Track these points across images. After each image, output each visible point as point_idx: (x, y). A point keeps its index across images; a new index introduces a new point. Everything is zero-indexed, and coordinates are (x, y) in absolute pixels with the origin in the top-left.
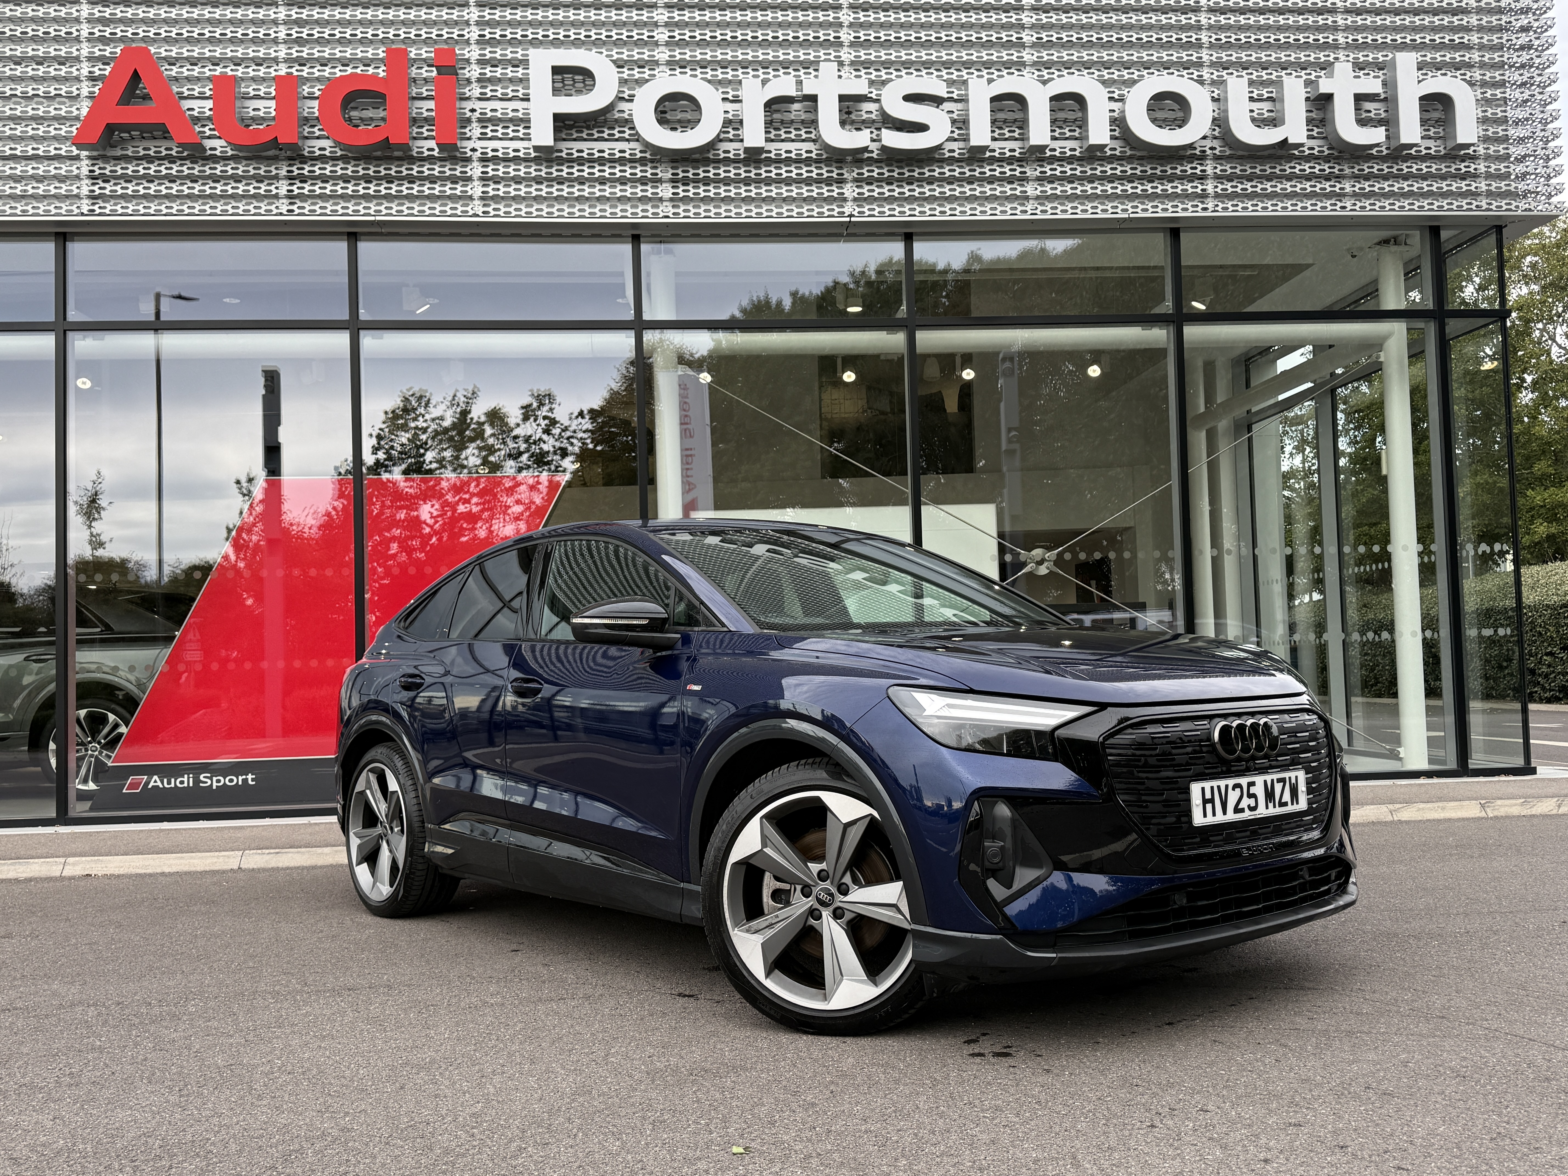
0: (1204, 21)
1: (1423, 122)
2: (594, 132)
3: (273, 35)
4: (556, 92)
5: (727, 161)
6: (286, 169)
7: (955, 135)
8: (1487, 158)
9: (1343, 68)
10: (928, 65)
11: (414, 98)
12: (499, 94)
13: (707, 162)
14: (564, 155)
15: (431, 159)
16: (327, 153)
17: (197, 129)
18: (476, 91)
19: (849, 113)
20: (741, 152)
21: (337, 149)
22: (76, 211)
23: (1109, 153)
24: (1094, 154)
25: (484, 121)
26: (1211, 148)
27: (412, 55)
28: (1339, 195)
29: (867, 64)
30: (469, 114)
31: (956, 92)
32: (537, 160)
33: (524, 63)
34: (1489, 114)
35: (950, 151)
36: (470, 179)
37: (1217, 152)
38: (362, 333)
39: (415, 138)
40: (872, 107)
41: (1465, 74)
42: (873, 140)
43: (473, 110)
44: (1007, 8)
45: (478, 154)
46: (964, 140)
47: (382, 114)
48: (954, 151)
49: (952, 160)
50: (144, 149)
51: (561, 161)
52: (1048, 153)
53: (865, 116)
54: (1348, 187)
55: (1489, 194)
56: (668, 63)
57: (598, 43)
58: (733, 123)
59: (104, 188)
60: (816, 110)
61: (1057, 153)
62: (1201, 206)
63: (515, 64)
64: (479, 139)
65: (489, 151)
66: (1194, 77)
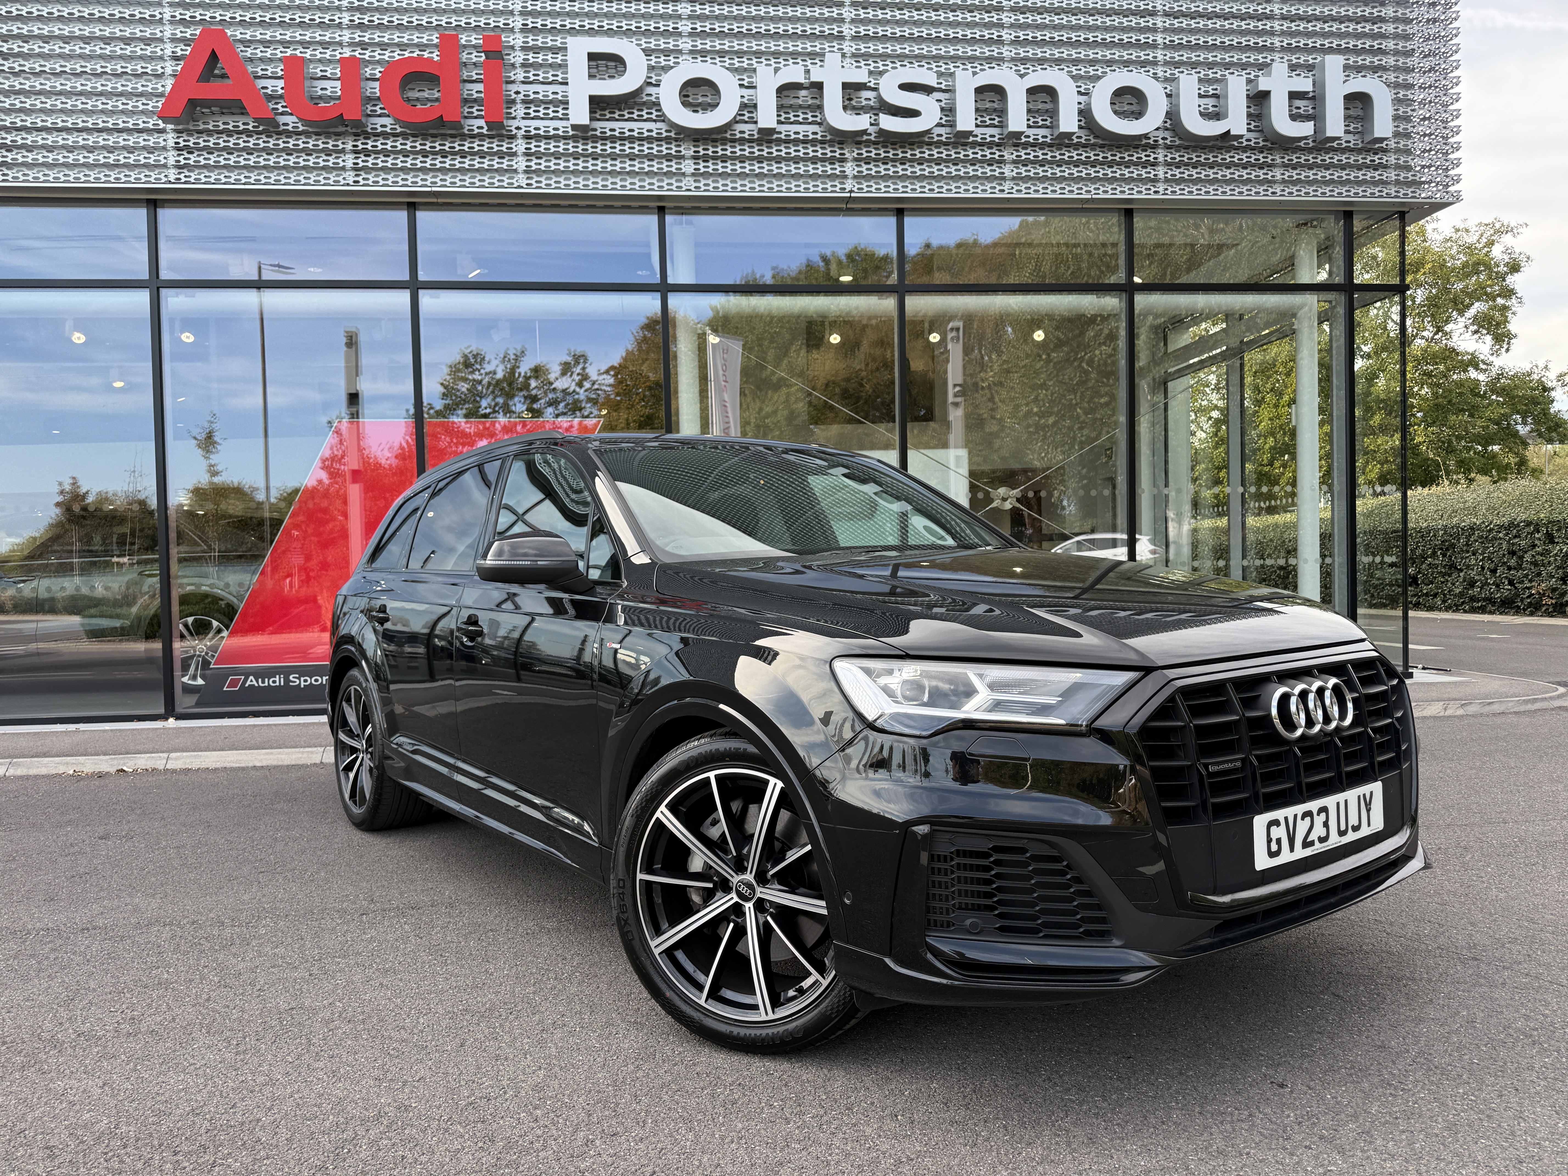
0: (1160, 25)
1: (1347, 118)
2: (625, 113)
3: (338, 21)
4: (591, 76)
5: (742, 141)
6: (351, 143)
7: (943, 122)
8: (1398, 151)
9: (1280, 68)
10: (919, 58)
11: (465, 81)
12: (540, 78)
13: (724, 141)
14: (598, 133)
15: (481, 136)
16: (388, 130)
17: (271, 106)
18: (520, 75)
19: (850, 99)
20: (755, 133)
21: (397, 127)
22: (164, 180)
23: (1076, 140)
24: (1063, 141)
25: (527, 102)
26: (1163, 139)
27: (463, 42)
28: (1269, 182)
29: (866, 56)
30: (514, 96)
31: (944, 83)
32: (574, 138)
33: (563, 49)
34: (1400, 113)
35: (938, 135)
36: (515, 154)
37: (1168, 142)
38: (421, 292)
39: (466, 117)
40: (870, 94)
41: (1380, 77)
42: (872, 124)
43: (517, 93)
44: (988, 9)
45: (522, 132)
46: (951, 126)
47: (437, 95)
48: (941, 135)
49: (939, 144)
50: (224, 123)
51: (595, 139)
52: (1024, 140)
53: (864, 103)
54: (1278, 174)
55: (1398, 182)
56: (691, 52)
57: (628, 33)
58: (749, 107)
59: (189, 159)
60: (821, 96)
61: (1031, 140)
62: (1153, 189)
63: (555, 50)
64: (523, 118)
65: (531, 129)
66: (1150, 74)
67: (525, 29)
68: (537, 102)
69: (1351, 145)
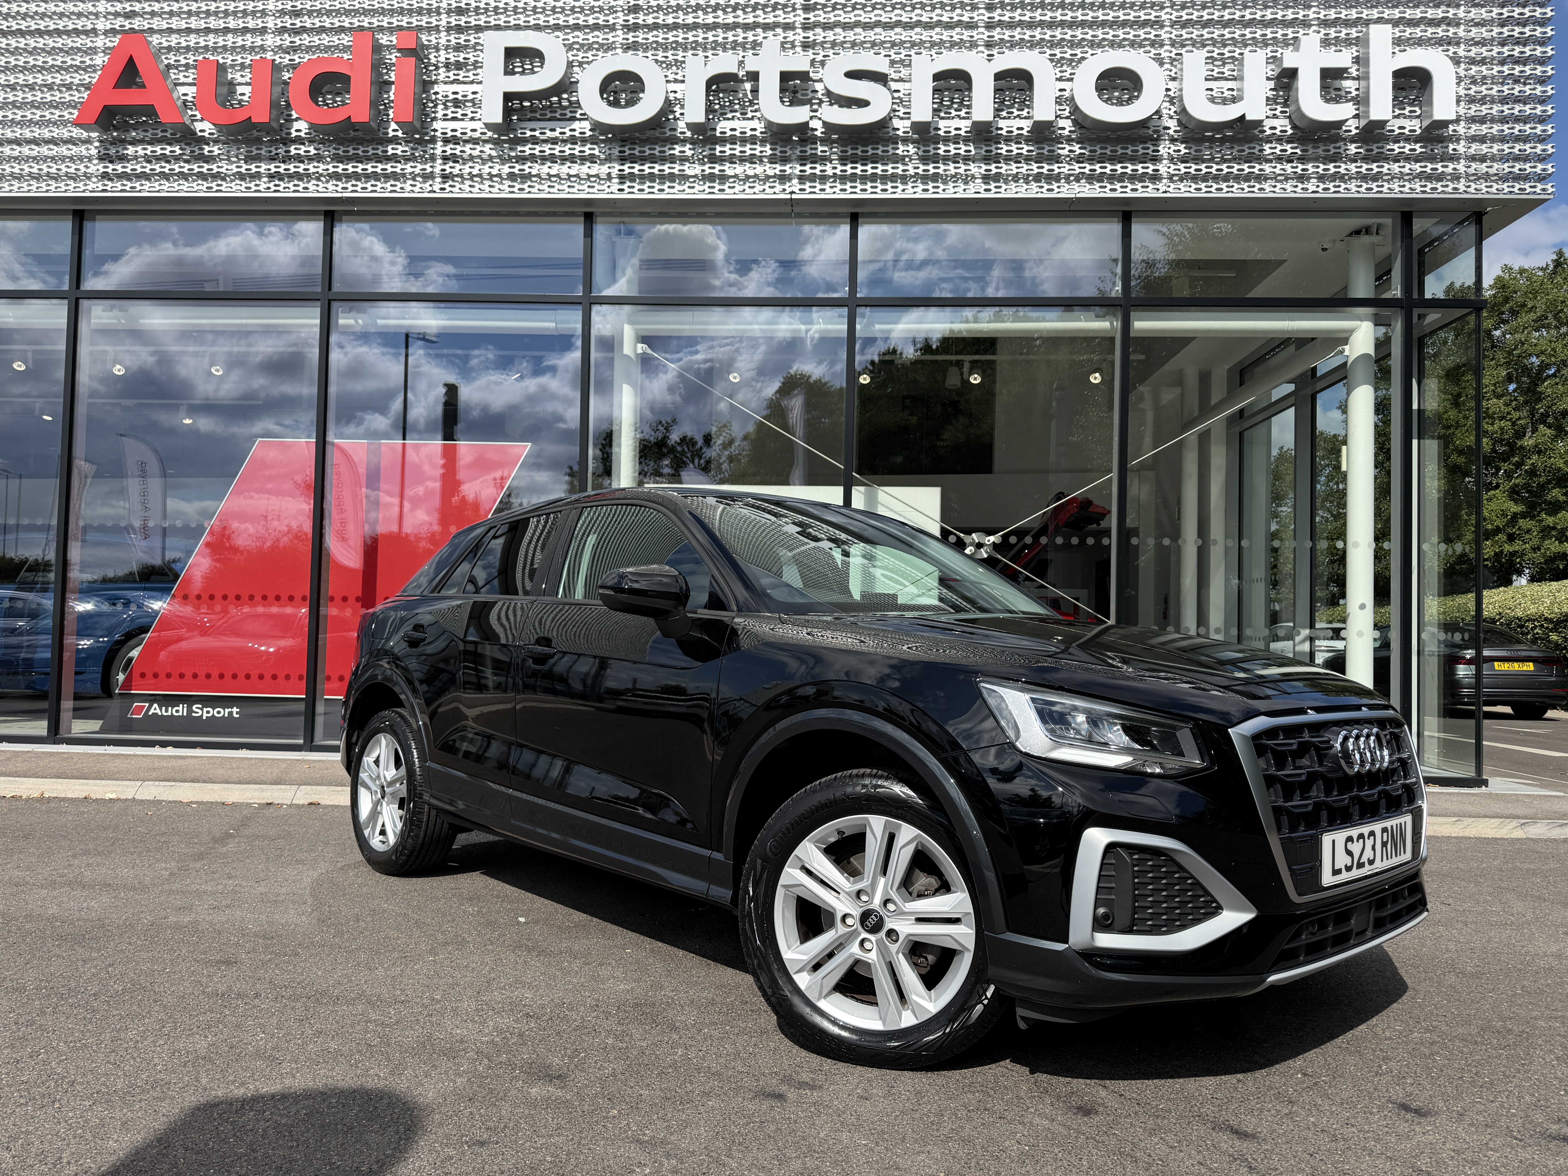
5: (674, 139)
8: (1468, 138)
9: (1311, 43)
10: (875, 44)
12: (460, 78)
13: (654, 141)
14: (518, 134)
19: (790, 90)
21: (312, 131)
22: (83, 188)
23: (1057, 132)
24: (1041, 133)
25: (446, 103)
26: (1165, 128)
28: (1299, 176)
30: (433, 97)
34: (1471, 92)
36: (430, 158)
37: (1171, 132)
38: (334, 305)
40: (817, 86)
41: (1448, 50)
43: (436, 93)
45: (440, 134)
48: (898, 130)
49: (896, 139)
51: (516, 141)
52: (994, 132)
54: (1311, 168)
55: (1468, 176)
56: (622, 46)
59: (108, 167)
61: (1003, 132)
62: (1152, 187)
64: (442, 120)
65: (448, 131)
66: (1151, 55)
67: (449, 29)
68: (457, 103)
69: (1406, 131)
